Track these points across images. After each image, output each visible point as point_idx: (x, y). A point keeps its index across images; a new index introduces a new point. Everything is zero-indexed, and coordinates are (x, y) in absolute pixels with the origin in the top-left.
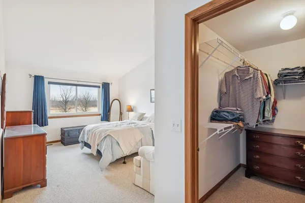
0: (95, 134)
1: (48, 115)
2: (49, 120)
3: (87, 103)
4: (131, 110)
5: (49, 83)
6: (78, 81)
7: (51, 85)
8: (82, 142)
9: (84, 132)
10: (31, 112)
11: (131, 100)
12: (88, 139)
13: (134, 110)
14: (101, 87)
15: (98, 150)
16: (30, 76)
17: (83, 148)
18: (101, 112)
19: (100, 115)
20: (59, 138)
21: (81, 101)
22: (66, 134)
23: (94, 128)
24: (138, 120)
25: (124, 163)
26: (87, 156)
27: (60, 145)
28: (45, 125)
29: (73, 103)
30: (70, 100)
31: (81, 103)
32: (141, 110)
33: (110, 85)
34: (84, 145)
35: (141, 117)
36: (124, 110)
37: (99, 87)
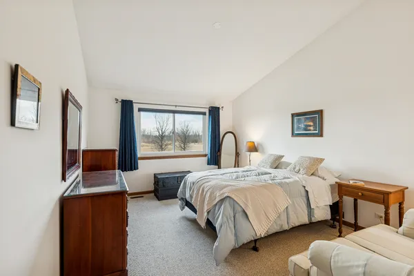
0: (203, 191)
1: (139, 155)
2: (140, 162)
3: (185, 138)
4: (254, 148)
5: (140, 110)
6: (176, 106)
7: (142, 113)
8: (182, 199)
9: (185, 183)
10: (114, 151)
11: (254, 133)
12: (191, 197)
13: (260, 149)
14: (207, 114)
15: (208, 219)
16: (117, 100)
17: (183, 208)
18: (208, 151)
19: (205, 155)
20: (152, 188)
21: (179, 136)
22: (161, 183)
23: (201, 179)
24: (271, 167)
25: (255, 249)
26: (189, 223)
27: (152, 199)
28: (135, 169)
29: (169, 137)
30: (167, 134)
31: (179, 138)
32: (273, 149)
33: (220, 110)
34: (184, 204)
35: (277, 163)
36: (243, 150)
37: (204, 114)
